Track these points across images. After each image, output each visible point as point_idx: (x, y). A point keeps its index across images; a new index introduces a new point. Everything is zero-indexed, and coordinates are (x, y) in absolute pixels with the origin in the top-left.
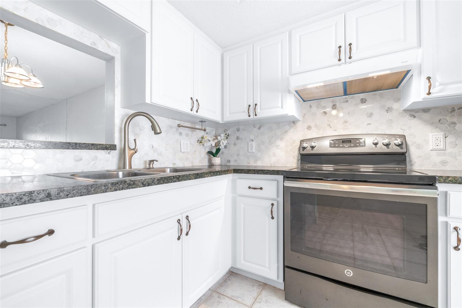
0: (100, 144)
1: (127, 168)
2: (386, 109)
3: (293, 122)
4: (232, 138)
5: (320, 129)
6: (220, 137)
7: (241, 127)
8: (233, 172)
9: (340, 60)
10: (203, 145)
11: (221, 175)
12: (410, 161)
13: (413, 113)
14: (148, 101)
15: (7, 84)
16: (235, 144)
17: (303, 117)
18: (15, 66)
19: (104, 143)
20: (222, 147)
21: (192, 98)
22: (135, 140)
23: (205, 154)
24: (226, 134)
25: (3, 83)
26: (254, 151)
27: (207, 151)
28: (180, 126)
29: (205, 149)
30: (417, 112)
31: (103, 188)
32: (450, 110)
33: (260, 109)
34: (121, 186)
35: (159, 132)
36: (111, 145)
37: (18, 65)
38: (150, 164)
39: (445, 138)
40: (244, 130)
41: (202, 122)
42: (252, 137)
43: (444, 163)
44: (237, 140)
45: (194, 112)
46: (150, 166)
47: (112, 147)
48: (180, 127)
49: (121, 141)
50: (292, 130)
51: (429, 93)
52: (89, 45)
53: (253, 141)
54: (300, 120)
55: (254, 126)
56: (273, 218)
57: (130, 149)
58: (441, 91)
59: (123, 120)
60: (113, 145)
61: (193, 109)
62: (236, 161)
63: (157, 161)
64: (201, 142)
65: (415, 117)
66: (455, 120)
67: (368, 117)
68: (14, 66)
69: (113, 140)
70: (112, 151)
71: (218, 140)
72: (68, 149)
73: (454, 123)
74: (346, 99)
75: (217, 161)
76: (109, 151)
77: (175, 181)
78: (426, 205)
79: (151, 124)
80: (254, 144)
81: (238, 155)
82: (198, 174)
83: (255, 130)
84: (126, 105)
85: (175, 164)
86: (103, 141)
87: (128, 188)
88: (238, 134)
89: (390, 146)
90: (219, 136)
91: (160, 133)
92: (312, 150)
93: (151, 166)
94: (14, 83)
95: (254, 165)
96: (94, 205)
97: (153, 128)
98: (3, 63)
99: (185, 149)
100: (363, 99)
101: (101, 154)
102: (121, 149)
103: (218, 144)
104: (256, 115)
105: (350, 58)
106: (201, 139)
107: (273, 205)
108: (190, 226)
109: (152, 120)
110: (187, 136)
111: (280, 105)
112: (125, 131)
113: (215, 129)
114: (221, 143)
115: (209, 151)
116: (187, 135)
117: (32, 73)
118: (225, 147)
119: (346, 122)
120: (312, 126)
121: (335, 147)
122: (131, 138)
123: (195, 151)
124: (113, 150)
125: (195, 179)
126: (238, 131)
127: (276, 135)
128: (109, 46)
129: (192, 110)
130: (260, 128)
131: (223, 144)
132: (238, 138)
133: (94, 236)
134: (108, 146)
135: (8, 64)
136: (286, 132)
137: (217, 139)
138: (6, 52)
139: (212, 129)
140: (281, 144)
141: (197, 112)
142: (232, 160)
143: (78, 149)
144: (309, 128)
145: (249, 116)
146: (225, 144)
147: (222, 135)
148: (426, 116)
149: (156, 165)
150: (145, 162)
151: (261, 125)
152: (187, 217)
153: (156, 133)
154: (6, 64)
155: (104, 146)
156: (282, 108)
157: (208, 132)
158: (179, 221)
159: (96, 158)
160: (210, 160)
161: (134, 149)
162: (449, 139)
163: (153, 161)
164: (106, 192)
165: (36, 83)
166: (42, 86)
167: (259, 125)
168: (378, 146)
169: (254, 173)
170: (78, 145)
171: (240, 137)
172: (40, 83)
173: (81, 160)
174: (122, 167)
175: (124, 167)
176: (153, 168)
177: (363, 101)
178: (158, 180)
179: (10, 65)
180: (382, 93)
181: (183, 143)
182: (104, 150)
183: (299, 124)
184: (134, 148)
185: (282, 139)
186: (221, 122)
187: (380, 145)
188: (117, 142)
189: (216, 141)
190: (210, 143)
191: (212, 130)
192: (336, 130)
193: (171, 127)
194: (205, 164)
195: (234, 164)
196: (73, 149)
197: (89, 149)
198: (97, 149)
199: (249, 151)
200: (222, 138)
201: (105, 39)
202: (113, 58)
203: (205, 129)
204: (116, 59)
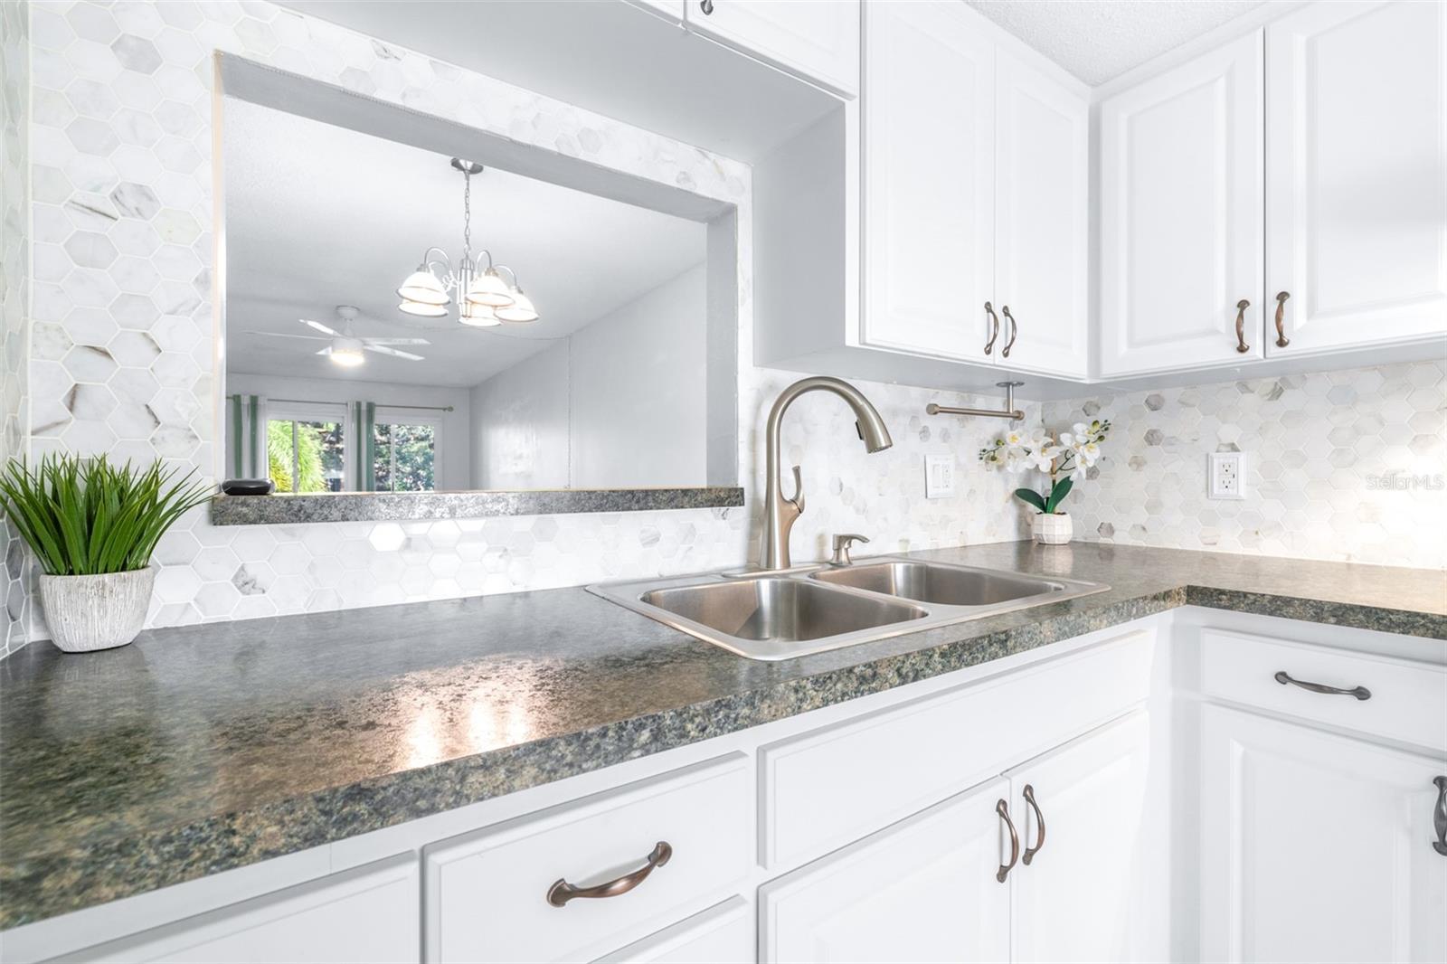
1: (779, 565)
4: (1127, 439)
6: (1070, 436)
7: (1170, 394)
8: (1184, 597)
10: (1001, 468)
14: (851, 340)
16: (1138, 463)
18: (486, 273)
20: (1078, 474)
22: (797, 471)
24: (1095, 423)
25: (462, 320)
26: (1242, 494)
27: (1012, 490)
28: (936, 409)
29: (1006, 481)
31: (792, 697)
33: (1311, 312)
34: (839, 686)
35: (884, 445)
36: (728, 490)
37: (491, 270)
38: (838, 550)
40: (1184, 404)
41: (1008, 385)
42: (1230, 433)
44: (1150, 444)
45: (997, 358)
46: (839, 557)
47: (733, 497)
48: (936, 413)
49: (753, 472)
52: (672, 183)
53: (1237, 450)
55: (1244, 387)
56: (1442, 847)
57: (784, 499)
60: (736, 490)
61: (993, 347)
62: (1144, 529)
63: (864, 540)
64: (994, 459)
68: (483, 274)
69: (733, 473)
70: (732, 508)
71: (1063, 449)
72: (629, 509)
75: (1057, 527)
76: (723, 509)
79: (855, 418)
80: (1241, 462)
81: (1153, 507)
84: (771, 355)
85: (907, 541)
86: (699, 481)
87: (857, 692)
88: (1153, 421)
90: (1063, 432)
91: (885, 447)
93: (843, 555)
94: (481, 318)
95: (1243, 552)
96: (761, 753)
97: (864, 430)
98: (463, 271)
99: (938, 487)
101: (704, 518)
102: (755, 500)
103: (1062, 462)
104: (1281, 343)
106: (993, 446)
107: (1442, 783)
108: (1041, 828)
109: (861, 402)
110: (945, 441)
112: (769, 438)
113: (1040, 404)
114: (1076, 460)
116: (945, 436)
117: (516, 285)
118: (1092, 473)
122: (788, 462)
123: (972, 491)
124: (734, 504)
126: (1154, 409)
127: (1381, 423)
128: (722, 174)
129: (988, 352)
130: (1277, 393)
131: (1084, 460)
132: (1152, 438)
134: (722, 494)
135: (472, 271)
137: (1058, 443)
138: (468, 243)
141: (1006, 355)
142: (1123, 526)
143: (649, 509)
145: (1240, 350)
146: (1091, 464)
147: (1080, 428)
151: (1283, 380)
152: (1029, 790)
153: (873, 447)
154: (469, 272)
158: (1002, 808)
159: (692, 530)
160: (1024, 524)
161: (794, 501)
163: (850, 538)
165: (523, 310)
167: (1276, 379)
170: (650, 498)
171: (1167, 432)
172: (532, 308)
173: (657, 539)
174: (763, 564)
175: (770, 563)
178: (943, 654)
179: (475, 274)
181: (934, 466)
182: (712, 506)
184: (794, 496)
185: (1419, 441)
186: (1087, 381)
188: (743, 481)
189: (1055, 452)
190: (1032, 460)
193: (894, 413)
194: (1005, 539)
195: (1131, 542)
196: (641, 509)
197: (677, 507)
198: (696, 506)
199: (1216, 490)
200: (1081, 439)
201: (712, 156)
202: (730, 211)
203: (1019, 412)
204: (740, 213)
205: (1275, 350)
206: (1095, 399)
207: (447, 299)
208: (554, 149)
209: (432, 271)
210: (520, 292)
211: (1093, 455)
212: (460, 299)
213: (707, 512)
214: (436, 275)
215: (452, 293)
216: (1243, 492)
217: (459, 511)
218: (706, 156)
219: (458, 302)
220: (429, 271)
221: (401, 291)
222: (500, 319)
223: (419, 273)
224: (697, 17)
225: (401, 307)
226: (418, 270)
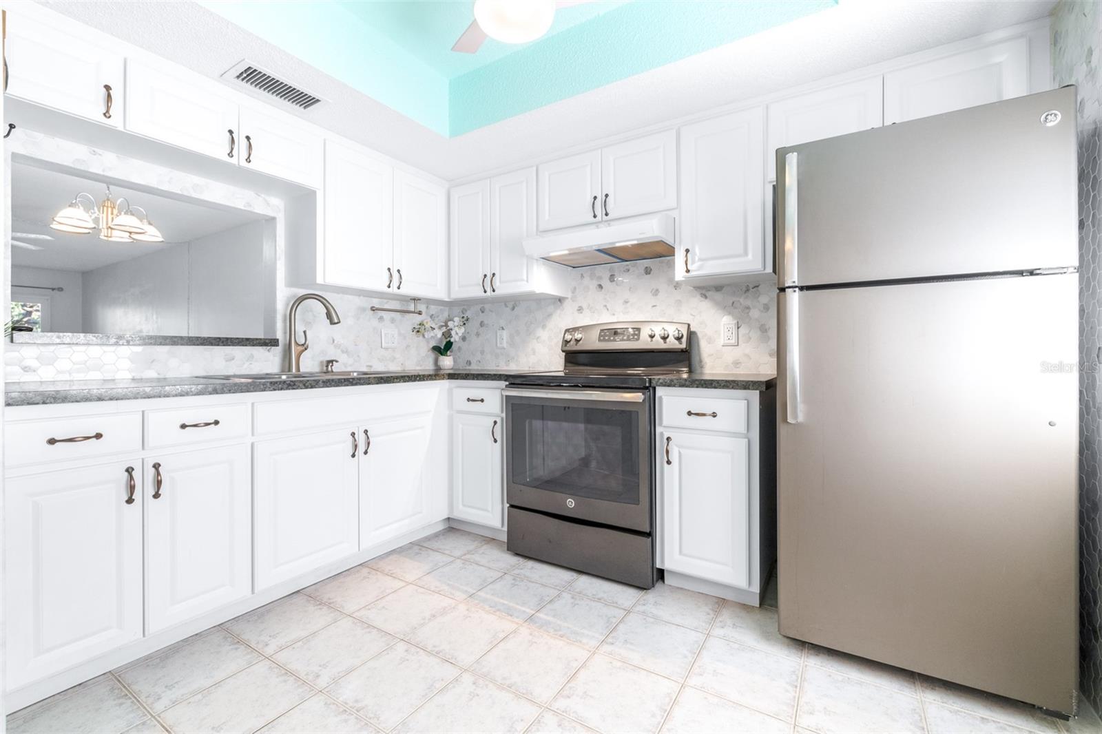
0: (257, 339)
1: (294, 370)
2: (674, 284)
3: (560, 300)
4: (473, 325)
5: (594, 312)
6: (452, 322)
7: (487, 307)
8: (446, 377)
9: (595, 216)
10: (424, 336)
11: (424, 380)
12: (701, 361)
13: (704, 292)
14: (319, 280)
15: (110, 239)
16: (478, 335)
17: (573, 293)
18: (125, 213)
19: (262, 337)
20: (455, 338)
21: (389, 269)
22: (305, 332)
23: (429, 351)
24: (463, 317)
26: (505, 347)
27: (431, 347)
28: (374, 309)
29: (428, 342)
30: (709, 290)
31: (262, 387)
32: (744, 289)
33: (500, 282)
34: (280, 386)
35: (336, 321)
36: (272, 339)
37: (129, 212)
38: (327, 366)
39: (738, 328)
40: (492, 311)
41: (414, 299)
42: (502, 323)
43: (737, 363)
44: (481, 326)
45: (394, 289)
46: (327, 369)
47: (273, 343)
48: (376, 311)
49: (285, 333)
50: (559, 311)
51: (688, 271)
52: (243, 208)
53: (503, 329)
54: (567, 298)
55: (506, 306)
56: (495, 441)
57: (297, 344)
58: (700, 268)
59: (288, 305)
60: (275, 339)
61: (391, 285)
62: (480, 362)
63: (337, 361)
64: (418, 331)
65: (706, 297)
66: (748, 303)
67: (653, 295)
68: (123, 213)
69: (274, 332)
70: (273, 347)
71: (448, 328)
72: (218, 345)
73: (748, 308)
74: (627, 268)
75: (447, 362)
76: (269, 347)
77: (348, 385)
78: (637, 412)
79: (326, 311)
80: (505, 334)
81: (482, 352)
82: (382, 378)
83: (508, 310)
84: (292, 281)
85: (371, 366)
86: (261, 335)
87: (287, 389)
88: (482, 317)
89: (668, 340)
90: (450, 320)
91: (337, 323)
92: (576, 345)
93: (330, 369)
94: (119, 237)
95: (505, 368)
96: (253, 404)
97: (329, 316)
98: (105, 208)
99: (388, 343)
100: (647, 267)
101: (259, 351)
102: (285, 345)
103: (447, 334)
104: (494, 291)
105: (607, 214)
106: (419, 326)
107: (495, 423)
108: (369, 443)
109: (328, 305)
110: (392, 323)
111: (525, 278)
112: (290, 319)
114: (453, 333)
115: (435, 345)
116: (393, 321)
117: (148, 221)
118: (464, 339)
119: (626, 302)
120: (584, 307)
121: (604, 340)
122: (300, 328)
123: (408, 346)
124: (274, 346)
125: (377, 384)
126: (482, 313)
127: (536, 320)
128: (268, 204)
129: (389, 287)
130: (513, 309)
131: (457, 334)
132: (482, 324)
133: (253, 435)
134: (267, 341)
135: (113, 210)
136: (550, 315)
137: (446, 326)
139: (442, 307)
140: (543, 334)
141: (399, 289)
142: (474, 361)
143: (229, 345)
144: (580, 309)
145: (485, 292)
146: (460, 335)
147: (456, 319)
148: (718, 296)
149: (336, 368)
150: (322, 362)
151: (515, 303)
152: (366, 432)
153: (332, 323)
154: (110, 209)
155: (262, 341)
156: (527, 281)
157: (432, 315)
158: (353, 434)
159: (252, 356)
160: (436, 360)
161: (303, 345)
162: (742, 331)
163: (332, 361)
164: (265, 390)
165: (152, 235)
166: (162, 240)
167: (513, 303)
168: (654, 339)
169: (473, 379)
170: (229, 341)
171: (486, 322)
172: (159, 234)
173: (233, 359)
174: (287, 370)
175: (290, 370)
176: (332, 371)
177: (648, 271)
178: (323, 382)
179: (115, 212)
180: (669, 261)
181: (385, 334)
182: (261, 346)
183: (566, 304)
184: (303, 342)
185: (544, 327)
186: (447, 300)
187: (657, 338)
188: (279, 335)
189: (444, 329)
190: (434, 333)
191: (441, 310)
192: (614, 314)
193: (363, 310)
194: (427, 368)
195: (476, 368)
196: (224, 345)
197: (243, 345)
198: (253, 346)
199: (498, 345)
200: (456, 324)
201: (263, 195)
202: (274, 219)
203: (420, 311)
204: (278, 220)
205: (492, 293)
206: (465, 307)
207: (93, 226)
208: (180, 193)
209: (82, 208)
210: (150, 224)
211: (461, 331)
212: (103, 225)
213: (260, 348)
214: (84, 210)
215: (96, 220)
216: (505, 345)
217: (131, 343)
218: (259, 196)
219: (101, 227)
220: (79, 207)
221: (55, 219)
222: (134, 239)
223: (71, 209)
224: (244, 163)
225: (51, 226)
226: (70, 206)
